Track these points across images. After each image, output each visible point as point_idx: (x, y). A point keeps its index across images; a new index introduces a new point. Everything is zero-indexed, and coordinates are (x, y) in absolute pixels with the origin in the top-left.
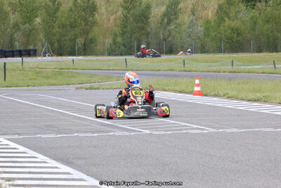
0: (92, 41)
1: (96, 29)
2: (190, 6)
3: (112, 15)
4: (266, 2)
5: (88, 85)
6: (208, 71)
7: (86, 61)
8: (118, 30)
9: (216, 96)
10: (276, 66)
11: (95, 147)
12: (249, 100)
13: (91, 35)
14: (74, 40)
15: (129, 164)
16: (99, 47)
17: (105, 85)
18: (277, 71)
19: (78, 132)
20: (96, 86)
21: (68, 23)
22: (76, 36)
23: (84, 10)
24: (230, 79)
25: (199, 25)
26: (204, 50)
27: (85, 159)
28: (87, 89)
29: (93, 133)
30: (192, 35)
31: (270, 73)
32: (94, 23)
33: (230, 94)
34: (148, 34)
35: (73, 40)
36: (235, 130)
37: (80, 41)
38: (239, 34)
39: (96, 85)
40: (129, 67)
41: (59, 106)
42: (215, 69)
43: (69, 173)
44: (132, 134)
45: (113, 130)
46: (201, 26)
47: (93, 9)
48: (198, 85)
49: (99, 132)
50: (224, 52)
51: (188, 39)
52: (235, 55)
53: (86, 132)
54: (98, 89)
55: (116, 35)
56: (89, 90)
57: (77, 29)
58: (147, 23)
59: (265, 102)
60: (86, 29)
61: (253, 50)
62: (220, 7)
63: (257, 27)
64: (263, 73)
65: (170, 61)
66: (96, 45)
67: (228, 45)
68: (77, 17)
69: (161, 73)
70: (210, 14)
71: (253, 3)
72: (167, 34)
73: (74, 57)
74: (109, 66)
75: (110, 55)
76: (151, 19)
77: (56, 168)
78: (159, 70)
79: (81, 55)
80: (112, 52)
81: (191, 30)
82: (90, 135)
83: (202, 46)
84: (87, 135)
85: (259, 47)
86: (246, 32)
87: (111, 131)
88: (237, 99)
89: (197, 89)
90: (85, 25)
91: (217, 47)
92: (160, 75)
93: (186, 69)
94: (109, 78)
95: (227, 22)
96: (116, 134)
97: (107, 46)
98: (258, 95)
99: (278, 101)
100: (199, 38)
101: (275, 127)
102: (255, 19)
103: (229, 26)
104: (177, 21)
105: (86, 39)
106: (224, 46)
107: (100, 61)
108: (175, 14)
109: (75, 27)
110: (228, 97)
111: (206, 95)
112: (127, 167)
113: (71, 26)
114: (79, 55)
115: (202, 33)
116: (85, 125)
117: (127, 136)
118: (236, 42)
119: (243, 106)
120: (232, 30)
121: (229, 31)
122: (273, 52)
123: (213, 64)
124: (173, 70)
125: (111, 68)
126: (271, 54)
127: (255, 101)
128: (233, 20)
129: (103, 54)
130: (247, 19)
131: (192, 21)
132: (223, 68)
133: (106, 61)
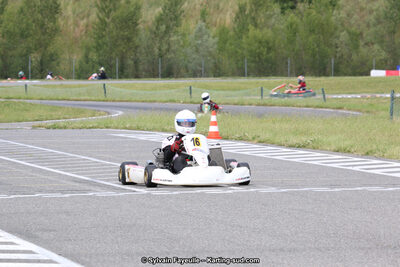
0: (53, 57)
1: (59, 40)
2: (198, 6)
3: (83, 19)
4: (310, 2)
5: (50, 123)
6: (227, 104)
7: (44, 86)
8: (91, 42)
9: (241, 139)
10: (326, 96)
11: (67, 213)
12: (290, 146)
13: (51, 49)
14: (26, 55)
15: (119, 239)
16: (62, 67)
17: (74, 122)
18: (328, 103)
19: (40, 192)
20: (62, 125)
21: (17, 30)
22: (29, 51)
23: (41, 12)
24: (260, 116)
25: (212, 35)
26: (218, 72)
27: (55, 231)
28: (48, 128)
29: (62, 192)
30: (201, 48)
31: (317, 107)
32: (56, 30)
33: (262, 138)
34: (137, 47)
35: (25, 57)
36: (272, 190)
37: (35, 58)
38: (269, 49)
39: (62, 122)
40: (109, 97)
41: (10, 153)
42: (236, 100)
43: (31, 252)
44: (121, 194)
45: (92, 188)
46: (214, 37)
47: (54, 10)
48: (215, 124)
49: (72, 191)
50: (249, 75)
51: (194, 56)
52: (264, 80)
53: (52, 192)
54: (65, 128)
55: (88, 49)
56: (51, 130)
57: (29, 39)
58: (135, 32)
59: (314, 149)
60: (44, 40)
61: (291, 72)
62: (242, 9)
63: (298, 38)
64: (307, 106)
65: (170, 87)
66: (58, 64)
67: (253, 65)
68: (30, 22)
69: (157, 105)
70: (228, 18)
71: (290, 4)
72: (165, 47)
73: (27, 81)
74: (80, 94)
75: (79, 77)
76: (141, 26)
77: (12, 243)
78: (155, 101)
79: (36, 78)
80: (83, 74)
81: (200, 42)
82: (59, 195)
83: (216, 66)
84: (54, 195)
85: (300, 69)
86: (282, 45)
87: (90, 191)
88: (273, 144)
89: (213, 129)
90: (43, 34)
91: (238, 68)
92: (156, 109)
93: (192, 99)
94: (79, 112)
95: (252, 31)
96: (98, 194)
97: (76, 64)
98: (304, 139)
99: (333, 147)
100: (210, 53)
101: (332, 186)
102: (294, 26)
103: (255, 37)
104: (179, 29)
105: (43, 55)
106: (248, 67)
107: (66, 86)
108: (176, 18)
109: (27, 37)
110: (260, 142)
111: (227, 139)
112: (117, 243)
113: (22, 35)
114: (34, 77)
115: (216, 46)
116: (51, 181)
117: (114, 197)
118: (267, 60)
119: (282, 154)
120: (260, 42)
121: (256, 45)
122: (320, 76)
123: (233, 93)
124: (174, 101)
125: (82, 98)
126: (318, 79)
127: (299, 147)
128: (261, 29)
129: (68, 77)
130: (282, 27)
131: (200, 29)
132: (247, 99)
133: (75, 87)
